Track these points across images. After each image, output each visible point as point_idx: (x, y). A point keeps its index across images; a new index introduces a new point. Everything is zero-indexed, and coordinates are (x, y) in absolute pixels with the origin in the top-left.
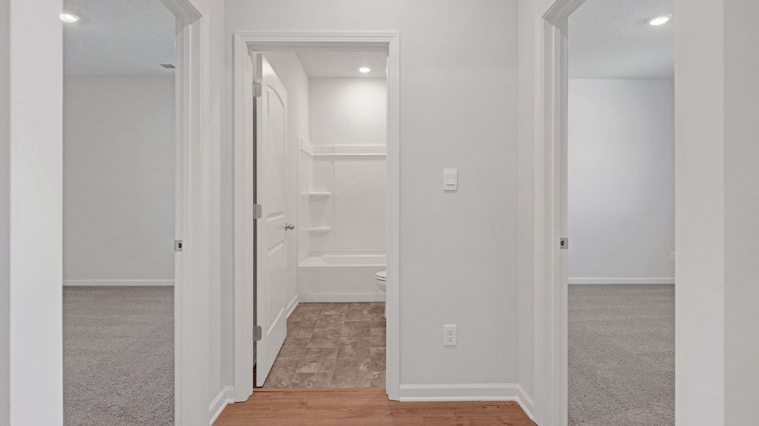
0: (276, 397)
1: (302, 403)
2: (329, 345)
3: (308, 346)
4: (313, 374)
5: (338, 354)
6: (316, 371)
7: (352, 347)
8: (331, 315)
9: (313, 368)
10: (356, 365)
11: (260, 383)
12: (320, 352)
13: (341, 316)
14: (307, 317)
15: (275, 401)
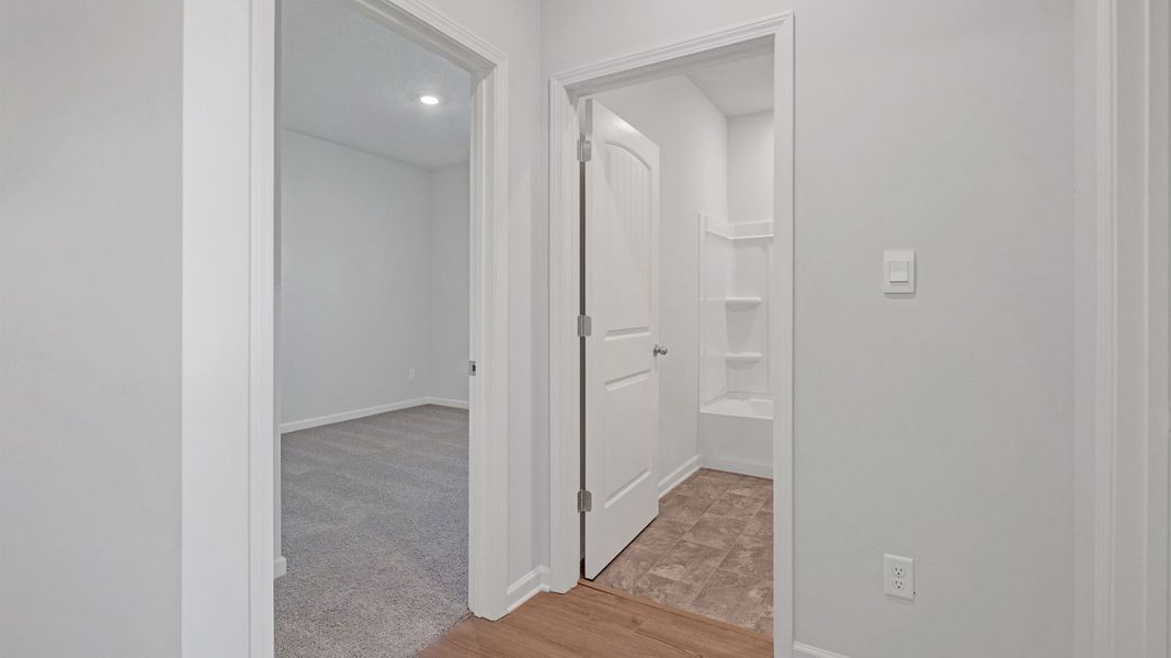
0: (605, 601)
1: (634, 621)
2: (715, 543)
3: (684, 538)
4: (671, 582)
5: (725, 560)
6: (678, 579)
7: (752, 556)
8: (741, 496)
9: (674, 573)
10: (746, 586)
11: (590, 574)
12: (697, 550)
13: (757, 500)
14: (701, 493)
15: (600, 605)
